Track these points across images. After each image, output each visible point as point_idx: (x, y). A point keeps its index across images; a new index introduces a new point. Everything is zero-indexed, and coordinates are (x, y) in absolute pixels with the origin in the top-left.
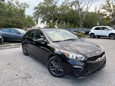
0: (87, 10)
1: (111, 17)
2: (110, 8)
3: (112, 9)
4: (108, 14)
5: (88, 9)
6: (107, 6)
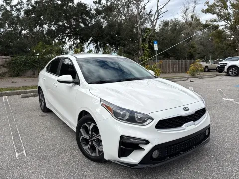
2: (226, 9)
4: (222, 25)
6: (218, 6)
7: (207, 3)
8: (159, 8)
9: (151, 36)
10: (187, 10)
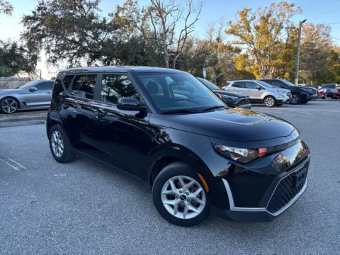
0: (187, 34)
1: (251, 58)
2: (250, 31)
3: (255, 37)
4: (245, 48)
5: (188, 30)
6: (241, 27)
7: (230, 22)
8: (187, 26)
9: (178, 58)
10: (212, 30)
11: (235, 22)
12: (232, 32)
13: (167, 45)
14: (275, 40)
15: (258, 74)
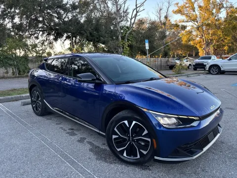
0: (137, 12)
1: (194, 33)
2: (194, 11)
3: (198, 15)
4: (190, 25)
6: (187, 7)
7: (177, 4)
8: (137, 6)
9: (129, 34)
10: (161, 10)
11: (181, 4)
12: (179, 11)
13: (119, 22)
14: (216, 18)
15: (201, 47)
